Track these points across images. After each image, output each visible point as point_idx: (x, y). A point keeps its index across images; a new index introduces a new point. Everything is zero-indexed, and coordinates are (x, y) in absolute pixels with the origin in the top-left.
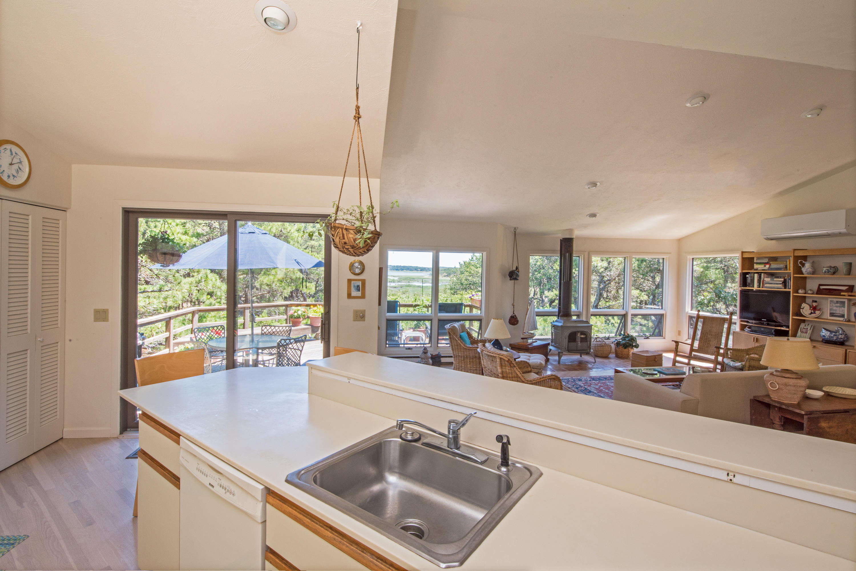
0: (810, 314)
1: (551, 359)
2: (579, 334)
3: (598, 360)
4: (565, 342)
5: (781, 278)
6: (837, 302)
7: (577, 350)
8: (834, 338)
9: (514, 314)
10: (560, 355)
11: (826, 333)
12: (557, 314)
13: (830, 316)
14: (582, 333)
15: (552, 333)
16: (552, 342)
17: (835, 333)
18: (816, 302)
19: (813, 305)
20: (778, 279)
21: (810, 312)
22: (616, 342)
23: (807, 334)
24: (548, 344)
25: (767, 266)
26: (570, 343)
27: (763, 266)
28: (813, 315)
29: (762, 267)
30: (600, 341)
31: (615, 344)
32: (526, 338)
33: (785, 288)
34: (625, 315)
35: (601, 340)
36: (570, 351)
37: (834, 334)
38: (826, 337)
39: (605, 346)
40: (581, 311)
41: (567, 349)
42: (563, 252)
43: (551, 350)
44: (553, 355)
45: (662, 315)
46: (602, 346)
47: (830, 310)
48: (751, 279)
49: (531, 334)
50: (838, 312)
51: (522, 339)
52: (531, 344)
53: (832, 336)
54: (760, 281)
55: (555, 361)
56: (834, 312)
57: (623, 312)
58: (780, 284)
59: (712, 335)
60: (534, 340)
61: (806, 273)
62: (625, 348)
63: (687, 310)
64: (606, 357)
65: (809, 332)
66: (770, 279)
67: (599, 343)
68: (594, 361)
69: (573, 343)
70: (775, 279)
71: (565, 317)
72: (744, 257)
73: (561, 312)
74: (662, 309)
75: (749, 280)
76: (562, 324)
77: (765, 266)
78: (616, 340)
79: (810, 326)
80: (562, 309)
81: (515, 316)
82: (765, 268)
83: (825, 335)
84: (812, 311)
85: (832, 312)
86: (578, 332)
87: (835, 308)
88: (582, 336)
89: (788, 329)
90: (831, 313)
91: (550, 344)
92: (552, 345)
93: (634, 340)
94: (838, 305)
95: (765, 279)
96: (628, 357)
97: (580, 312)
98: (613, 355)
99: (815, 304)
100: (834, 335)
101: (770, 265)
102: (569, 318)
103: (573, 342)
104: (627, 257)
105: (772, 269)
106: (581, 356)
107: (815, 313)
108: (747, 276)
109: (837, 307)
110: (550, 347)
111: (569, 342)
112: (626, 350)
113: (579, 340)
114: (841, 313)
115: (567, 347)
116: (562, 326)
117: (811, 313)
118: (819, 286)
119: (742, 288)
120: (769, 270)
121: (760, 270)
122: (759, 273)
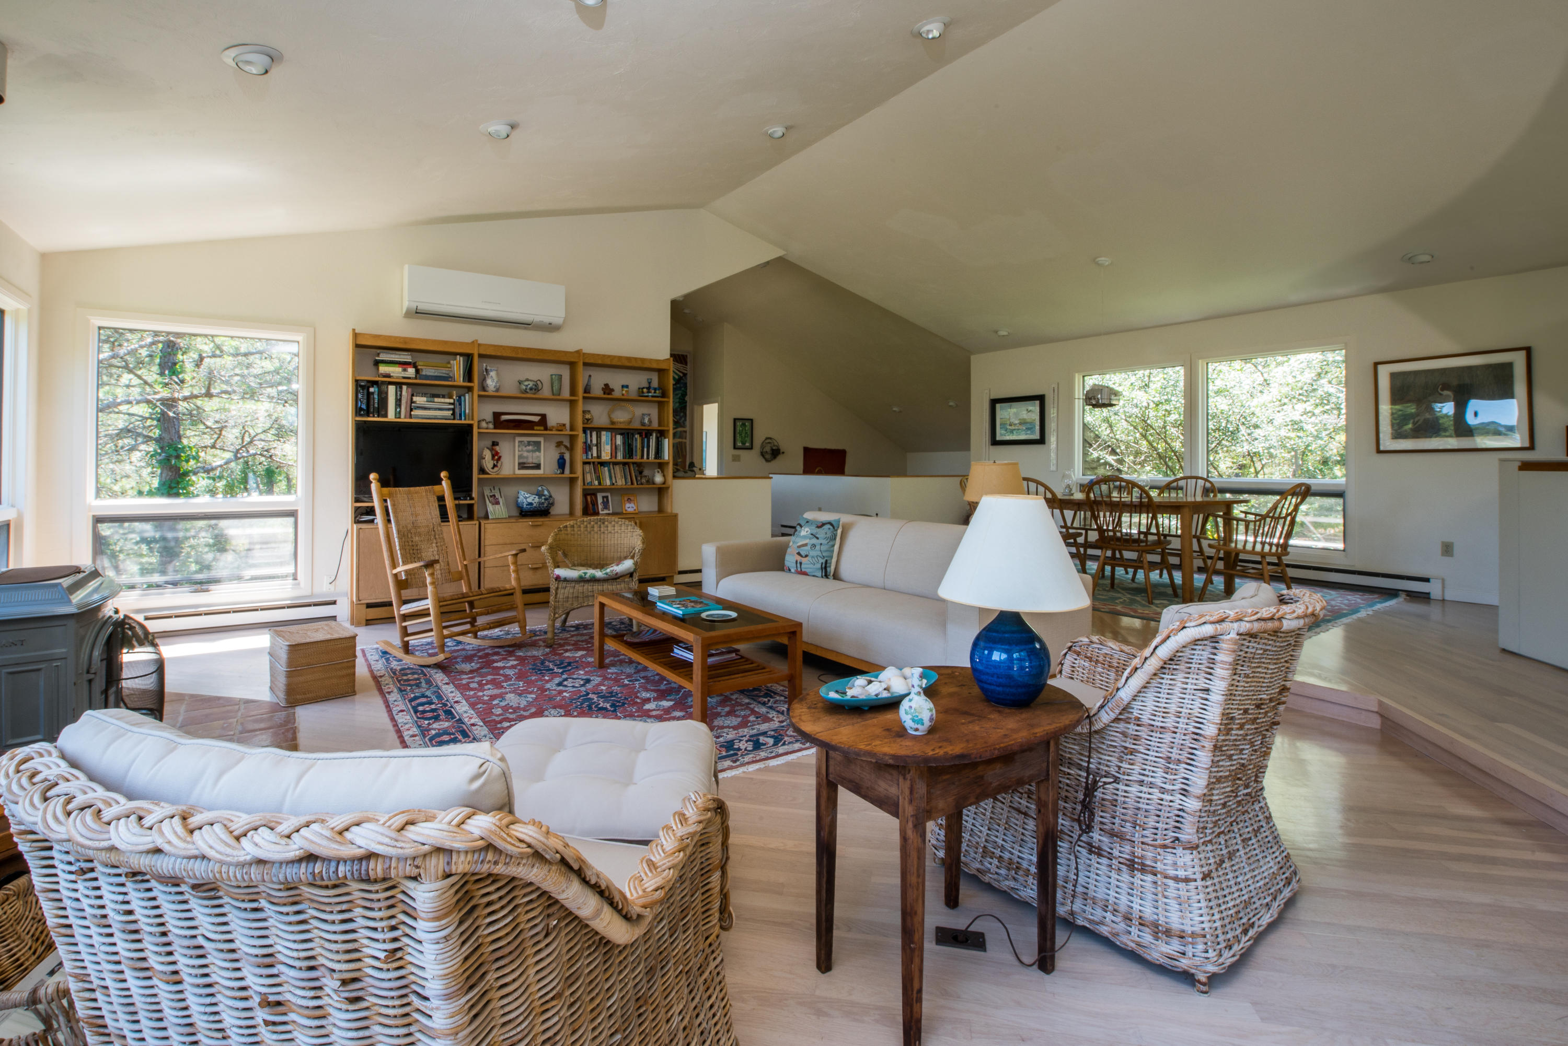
0: (494, 468)
5: (444, 397)
6: (529, 443)
11: (532, 498)
13: (519, 469)
18: (497, 444)
19: (494, 451)
20: (442, 400)
21: (493, 464)
23: (500, 506)
25: (411, 370)
27: (401, 369)
29: (399, 373)
33: (456, 419)
47: (520, 457)
48: (380, 398)
50: (530, 460)
53: (537, 501)
54: (401, 403)
56: (525, 461)
58: (446, 409)
61: (494, 389)
65: (500, 501)
66: (425, 399)
70: (434, 399)
72: (359, 343)
75: (375, 400)
77: (405, 370)
82: (407, 374)
84: (495, 462)
85: (521, 461)
87: (525, 454)
89: (473, 502)
90: (519, 464)
94: (530, 448)
95: (413, 398)
99: (495, 448)
101: (417, 368)
105: (424, 377)
108: (371, 390)
109: (528, 451)
114: (535, 461)
117: (495, 466)
118: (497, 415)
119: (358, 419)
120: (416, 378)
121: (397, 378)
122: (399, 385)
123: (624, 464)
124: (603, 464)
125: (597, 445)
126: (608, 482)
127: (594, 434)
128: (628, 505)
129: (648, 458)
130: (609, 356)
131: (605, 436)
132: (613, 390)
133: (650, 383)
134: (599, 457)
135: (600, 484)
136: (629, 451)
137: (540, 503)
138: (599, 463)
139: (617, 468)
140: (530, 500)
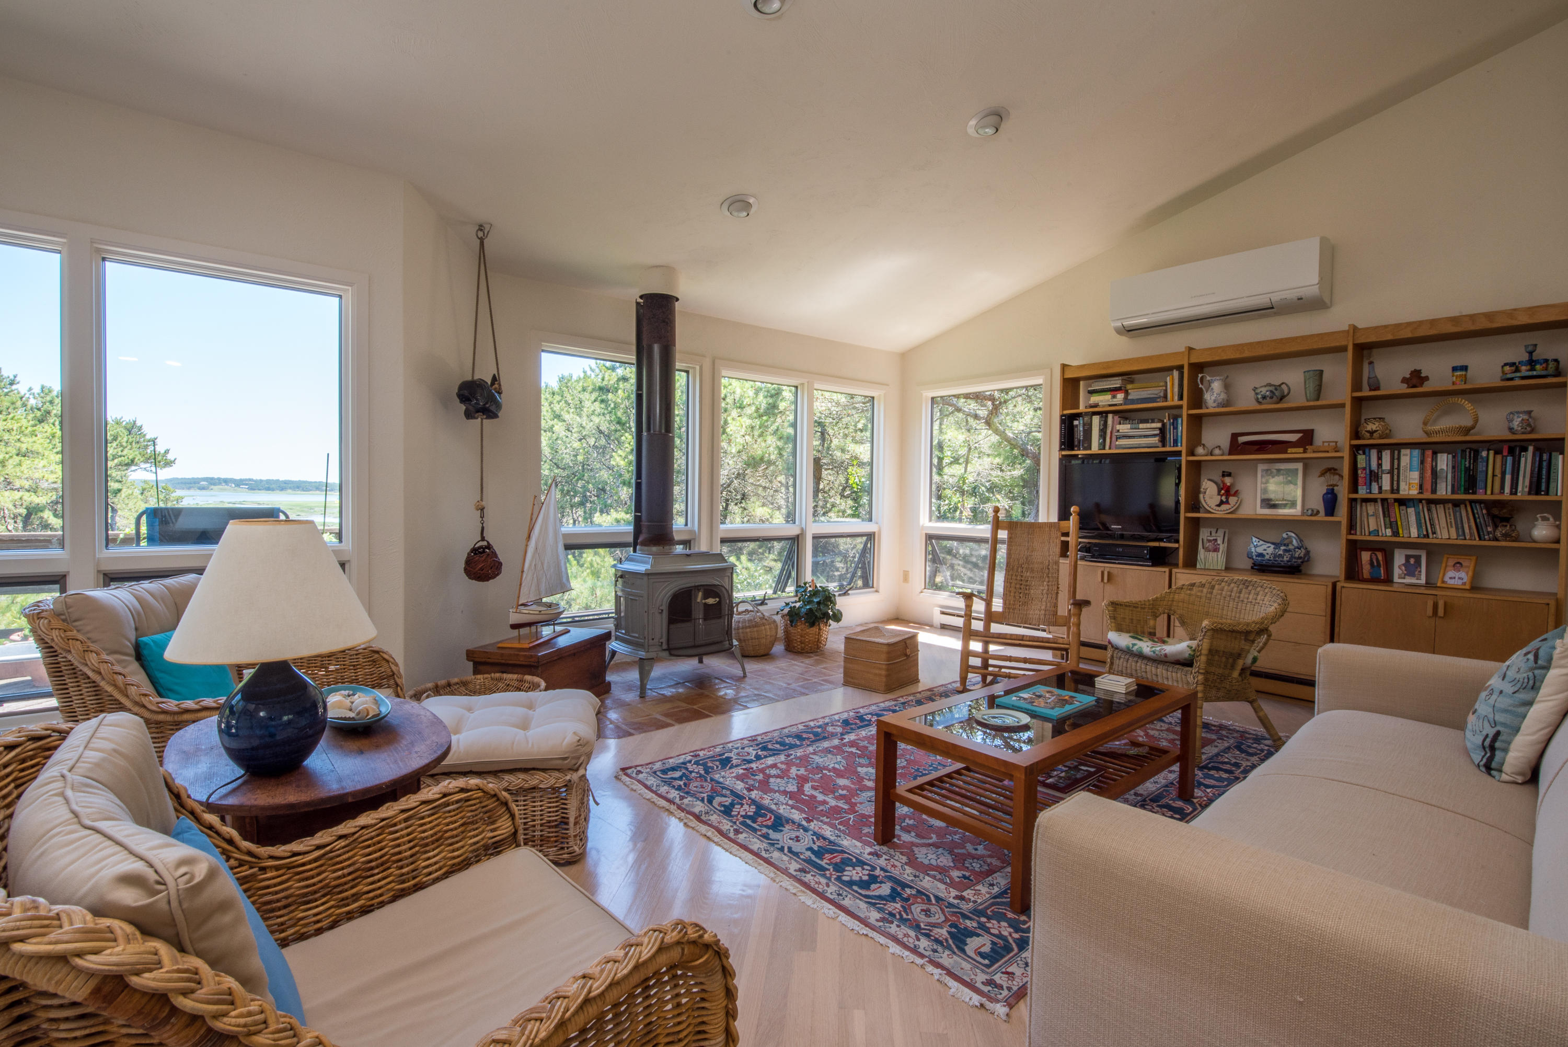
0: (1219, 505)
1: (616, 683)
2: (700, 594)
3: (752, 666)
4: (659, 624)
5: (1153, 421)
6: (1278, 472)
7: (695, 647)
8: (1285, 559)
9: (483, 539)
10: (644, 666)
11: (1265, 547)
12: (630, 539)
13: (1261, 507)
14: (710, 591)
15: (617, 598)
16: (617, 627)
17: (1285, 545)
18: (1229, 475)
19: (1224, 483)
20: (1149, 425)
21: (1217, 500)
22: (787, 610)
23: (1220, 554)
24: (607, 636)
25: (1120, 396)
26: (672, 626)
27: (1110, 396)
28: (1224, 507)
29: (1107, 401)
30: (747, 611)
31: (783, 616)
32: (530, 624)
33: (1164, 446)
34: (798, 536)
35: (750, 608)
36: (674, 650)
37: (1282, 548)
38: (1267, 557)
39: (764, 625)
40: (696, 528)
41: (665, 646)
42: (645, 343)
43: (614, 653)
44: (624, 666)
45: (870, 536)
46: (756, 625)
47: (1263, 491)
48: (1084, 430)
49: (550, 605)
50: (1279, 496)
51: (515, 627)
52: (548, 642)
53: (1281, 552)
54: (1105, 433)
55: (629, 688)
56: (1270, 496)
57: (793, 530)
58: (1155, 435)
59: (1032, 571)
60: (559, 628)
61: (1215, 405)
62: (812, 624)
63: (921, 523)
64: (764, 655)
65: (1221, 547)
66: (1129, 426)
67: (747, 617)
68: (739, 673)
69: (683, 625)
70: (1141, 426)
71: (655, 545)
72: (1066, 377)
73: (644, 530)
74: (871, 520)
75: (1080, 433)
76: (649, 567)
77: (1114, 397)
78: (787, 604)
79: (1221, 533)
80: (645, 523)
81: (489, 546)
82: (1115, 401)
83: (1264, 552)
84: (1224, 498)
85: (1265, 497)
86: (698, 588)
87: (1272, 487)
88: (711, 601)
89: (1176, 545)
90: (1263, 501)
91: (613, 634)
92: (617, 638)
93: (832, 602)
94: (1281, 478)
95: (1118, 427)
96: (818, 648)
97: (692, 532)
98: (779, 648)
99: (1228, 481)
100: (1285, 551)
101: (1127, 393)
102: (667, 547)
103: (683, 621)
104: (803, 384)
105: (1133, 402)
106: (701, 661)
107: (1227, 502)
108: (1076, 423)
109: (1277, 483)
110: (613, 645)
111: (671, 621)
112: (814, 630)
113: (698, 613)
114: (1288, 496)
115: (664, 640)
116: (648, 574)
117: (1222, 503)
118: (1235, 436)
119: (1064, 453)
120: (1125, 404)
121: (1104, 406)
122: (1103, 414)
123: (1456, 504)
124: (1403, 502)
125: (1391, 472)
126: (1414, 532)
127: (1386, 455)
128: (1451, 573)
129: (1514, 490)
130: (1409, 324)
131: (1407, 458)
132: (1427, 378)
133: (1531, 353)
134: (1395, 490)
135: (1396, 533)
136: (1470, 481)
137: (1275, 556)
138: (1396, 500)
139: (1440, 508)
140: (1260, 550)
